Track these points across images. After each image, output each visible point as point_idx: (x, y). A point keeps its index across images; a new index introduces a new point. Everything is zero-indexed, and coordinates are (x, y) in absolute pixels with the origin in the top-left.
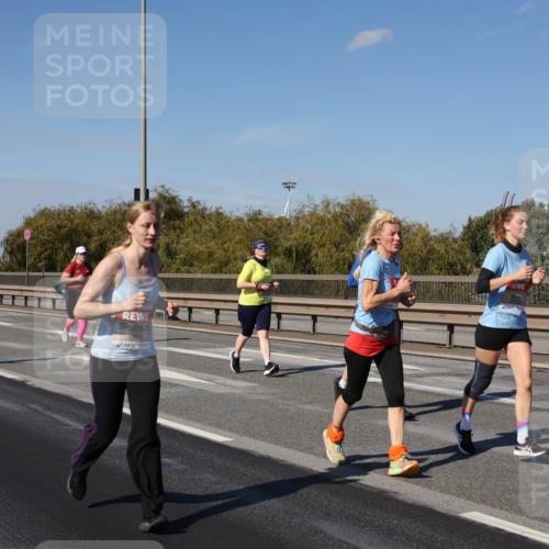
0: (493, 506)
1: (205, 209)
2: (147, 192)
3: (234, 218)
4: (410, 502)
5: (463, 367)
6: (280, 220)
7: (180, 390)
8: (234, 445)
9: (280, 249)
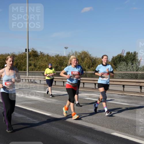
0: (120, 131)
1: (44, 54)
2: (29, 50)
3: (52, 56)
4: (98, 130)
5: (112, 95)
6: (64, 57)
7: (38, 102)
8: (52, 116)
9: (64, 65)
